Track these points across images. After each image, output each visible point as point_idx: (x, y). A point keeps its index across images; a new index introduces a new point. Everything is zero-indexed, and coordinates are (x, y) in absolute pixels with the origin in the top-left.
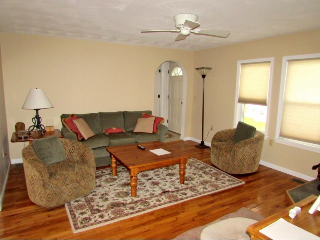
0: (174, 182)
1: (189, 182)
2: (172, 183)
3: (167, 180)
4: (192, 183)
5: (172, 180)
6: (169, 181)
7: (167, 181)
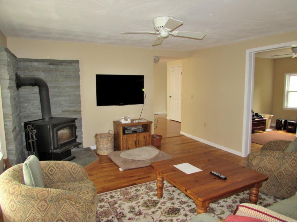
0: (169, 198)
1: (151, 198)
2: (172, 196)
3: (178, 201)
4: (149, 196)
5: (171, 201)
6: (175, 200)
7: (178, 199)
